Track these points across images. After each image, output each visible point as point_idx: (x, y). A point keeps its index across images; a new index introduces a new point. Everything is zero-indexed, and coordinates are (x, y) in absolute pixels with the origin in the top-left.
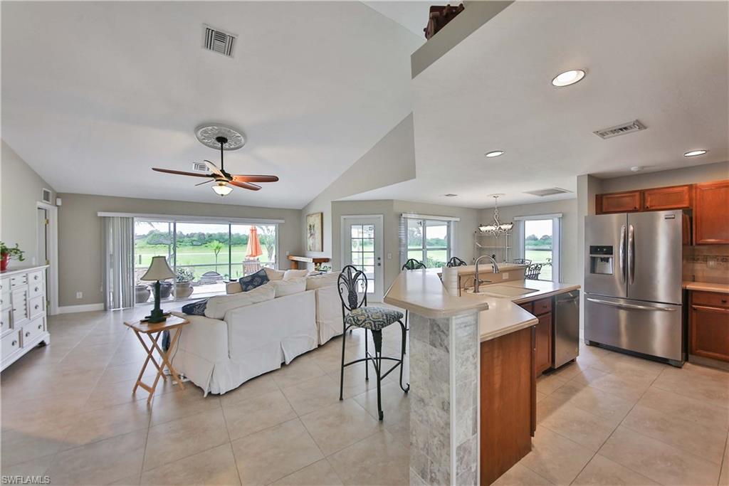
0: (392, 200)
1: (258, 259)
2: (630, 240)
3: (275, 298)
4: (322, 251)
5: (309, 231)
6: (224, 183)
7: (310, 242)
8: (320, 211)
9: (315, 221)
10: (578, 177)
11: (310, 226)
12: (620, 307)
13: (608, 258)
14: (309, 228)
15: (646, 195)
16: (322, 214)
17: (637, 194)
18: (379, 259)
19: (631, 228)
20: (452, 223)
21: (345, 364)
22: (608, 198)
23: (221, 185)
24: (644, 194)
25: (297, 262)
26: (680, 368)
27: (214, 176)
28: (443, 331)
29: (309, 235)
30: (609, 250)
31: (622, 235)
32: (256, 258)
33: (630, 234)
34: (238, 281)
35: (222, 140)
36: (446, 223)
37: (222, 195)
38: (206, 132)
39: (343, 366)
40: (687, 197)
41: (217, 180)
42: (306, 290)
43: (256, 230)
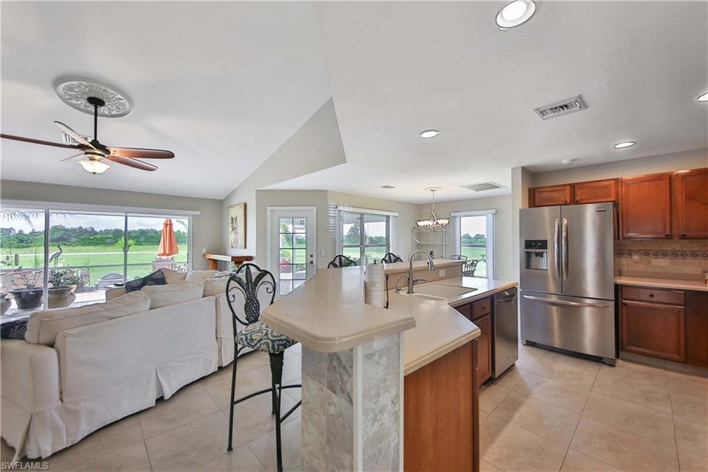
0: (326, 191)
1: (172, 259)
2: (564, 234)
3: (150, 309)
4: (245, 248)
5: (230, 225)
6: (97, 157)
7: (232, 237)
8: (244, 202)
9: (237, 212)
10: (512, 169)
11: (232, 219)
12: (553, 304)
13: (543, 253)
14: (230, 221)
15: (576, 189)
16: (245, 205)
17: (568, 187)
18: (312, 256)
19: (565, 222)
20: (391, 218)
21: (235, 400)
22: (539, 192)
23: (92, 159)
24: (574, 187)
25: (215, 261)
26: (614, 366)
27: (81, 147)
28: (344, 368)
29: (231, 229)
30: (544, 244)
31: (556, 229)
32: (170, 257)
33: (564, 229)
34: (124, 286)
35: (96, 102)
36: (385, 218)
37: (94, 173)
38: (70, 89)
39: (233, 403)
40: (613, 191)
41: (86, 153)
42: (203, 296)
43: (171, 225)
